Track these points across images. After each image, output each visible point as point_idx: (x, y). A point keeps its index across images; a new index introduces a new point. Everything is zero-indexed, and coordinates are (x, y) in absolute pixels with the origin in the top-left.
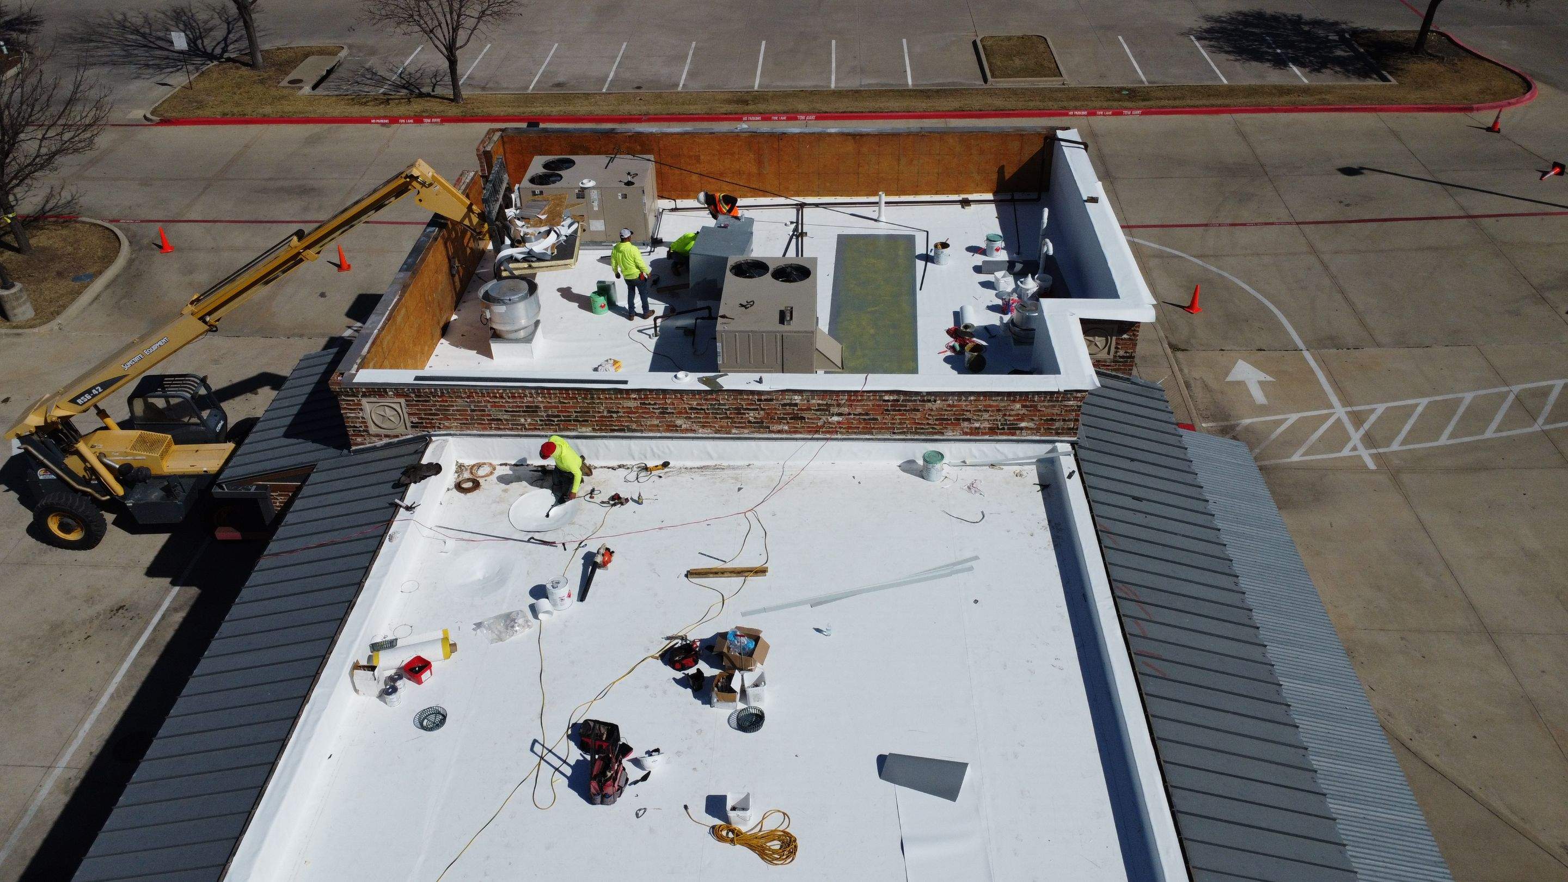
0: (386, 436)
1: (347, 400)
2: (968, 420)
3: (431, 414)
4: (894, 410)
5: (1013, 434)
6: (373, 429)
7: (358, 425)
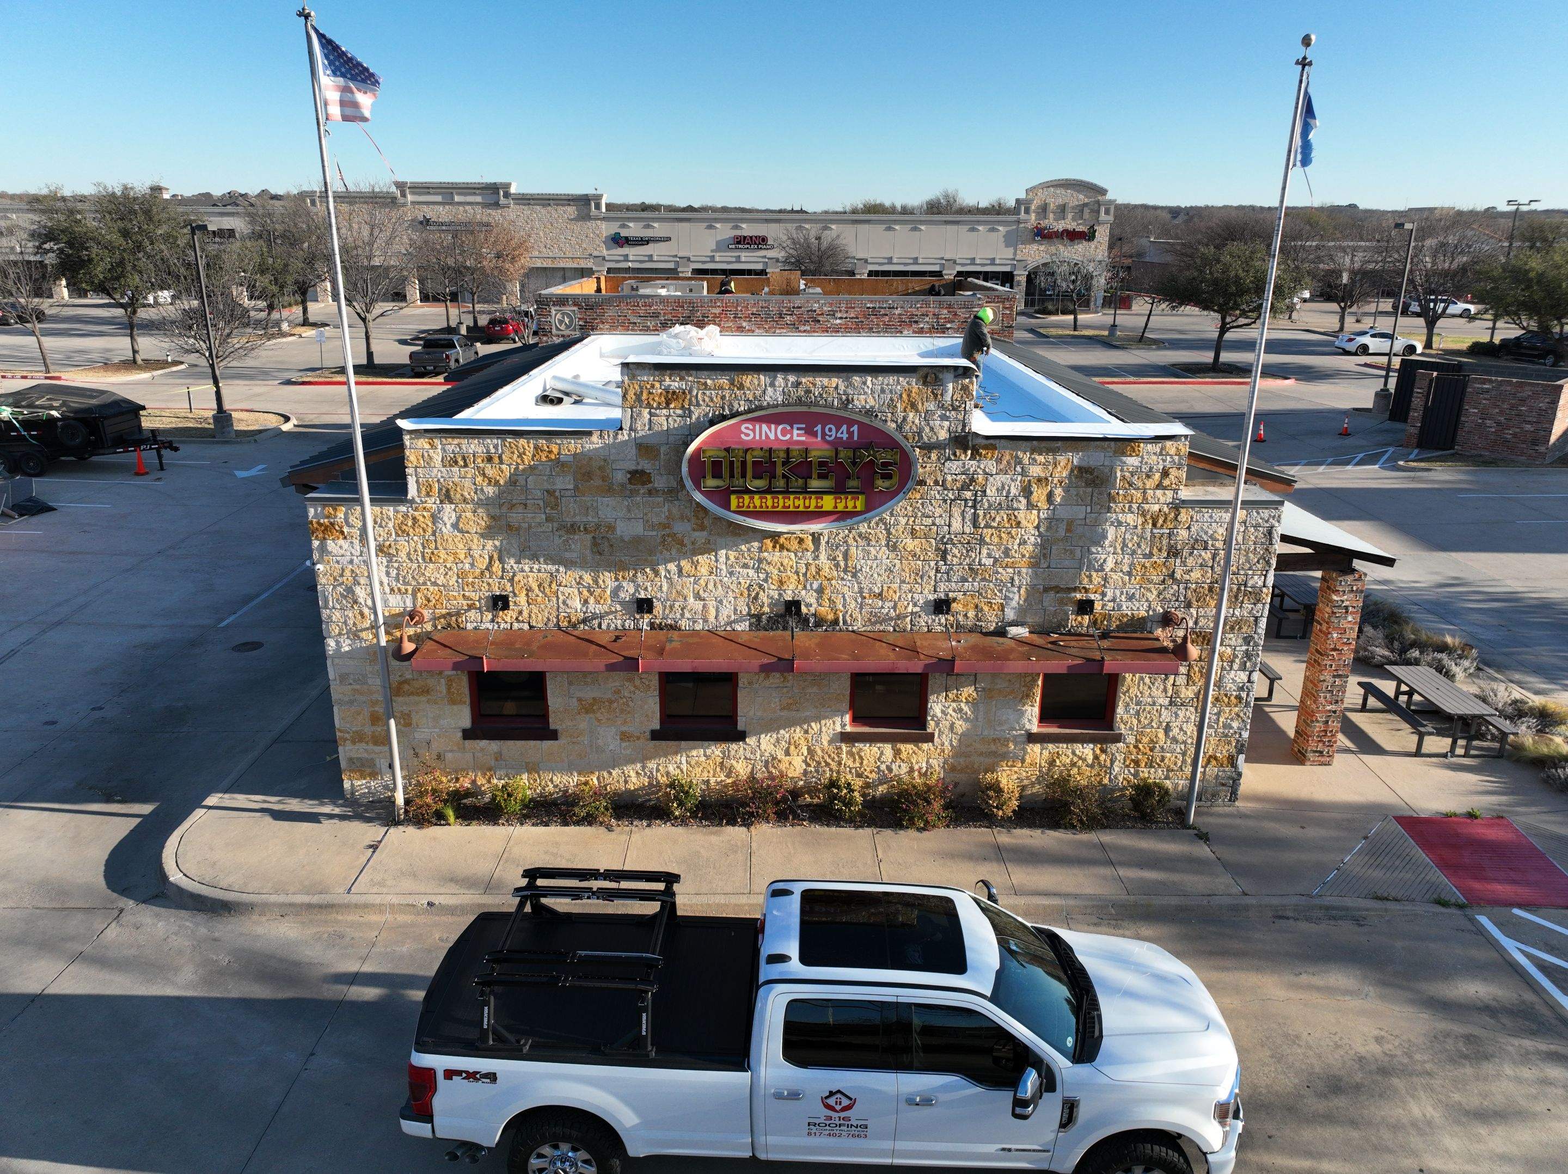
0: (563, 336)
1: (542, 308)
3: (593, 319)
4: (873, 315)
6: (554, 331)
7: (546, 328)
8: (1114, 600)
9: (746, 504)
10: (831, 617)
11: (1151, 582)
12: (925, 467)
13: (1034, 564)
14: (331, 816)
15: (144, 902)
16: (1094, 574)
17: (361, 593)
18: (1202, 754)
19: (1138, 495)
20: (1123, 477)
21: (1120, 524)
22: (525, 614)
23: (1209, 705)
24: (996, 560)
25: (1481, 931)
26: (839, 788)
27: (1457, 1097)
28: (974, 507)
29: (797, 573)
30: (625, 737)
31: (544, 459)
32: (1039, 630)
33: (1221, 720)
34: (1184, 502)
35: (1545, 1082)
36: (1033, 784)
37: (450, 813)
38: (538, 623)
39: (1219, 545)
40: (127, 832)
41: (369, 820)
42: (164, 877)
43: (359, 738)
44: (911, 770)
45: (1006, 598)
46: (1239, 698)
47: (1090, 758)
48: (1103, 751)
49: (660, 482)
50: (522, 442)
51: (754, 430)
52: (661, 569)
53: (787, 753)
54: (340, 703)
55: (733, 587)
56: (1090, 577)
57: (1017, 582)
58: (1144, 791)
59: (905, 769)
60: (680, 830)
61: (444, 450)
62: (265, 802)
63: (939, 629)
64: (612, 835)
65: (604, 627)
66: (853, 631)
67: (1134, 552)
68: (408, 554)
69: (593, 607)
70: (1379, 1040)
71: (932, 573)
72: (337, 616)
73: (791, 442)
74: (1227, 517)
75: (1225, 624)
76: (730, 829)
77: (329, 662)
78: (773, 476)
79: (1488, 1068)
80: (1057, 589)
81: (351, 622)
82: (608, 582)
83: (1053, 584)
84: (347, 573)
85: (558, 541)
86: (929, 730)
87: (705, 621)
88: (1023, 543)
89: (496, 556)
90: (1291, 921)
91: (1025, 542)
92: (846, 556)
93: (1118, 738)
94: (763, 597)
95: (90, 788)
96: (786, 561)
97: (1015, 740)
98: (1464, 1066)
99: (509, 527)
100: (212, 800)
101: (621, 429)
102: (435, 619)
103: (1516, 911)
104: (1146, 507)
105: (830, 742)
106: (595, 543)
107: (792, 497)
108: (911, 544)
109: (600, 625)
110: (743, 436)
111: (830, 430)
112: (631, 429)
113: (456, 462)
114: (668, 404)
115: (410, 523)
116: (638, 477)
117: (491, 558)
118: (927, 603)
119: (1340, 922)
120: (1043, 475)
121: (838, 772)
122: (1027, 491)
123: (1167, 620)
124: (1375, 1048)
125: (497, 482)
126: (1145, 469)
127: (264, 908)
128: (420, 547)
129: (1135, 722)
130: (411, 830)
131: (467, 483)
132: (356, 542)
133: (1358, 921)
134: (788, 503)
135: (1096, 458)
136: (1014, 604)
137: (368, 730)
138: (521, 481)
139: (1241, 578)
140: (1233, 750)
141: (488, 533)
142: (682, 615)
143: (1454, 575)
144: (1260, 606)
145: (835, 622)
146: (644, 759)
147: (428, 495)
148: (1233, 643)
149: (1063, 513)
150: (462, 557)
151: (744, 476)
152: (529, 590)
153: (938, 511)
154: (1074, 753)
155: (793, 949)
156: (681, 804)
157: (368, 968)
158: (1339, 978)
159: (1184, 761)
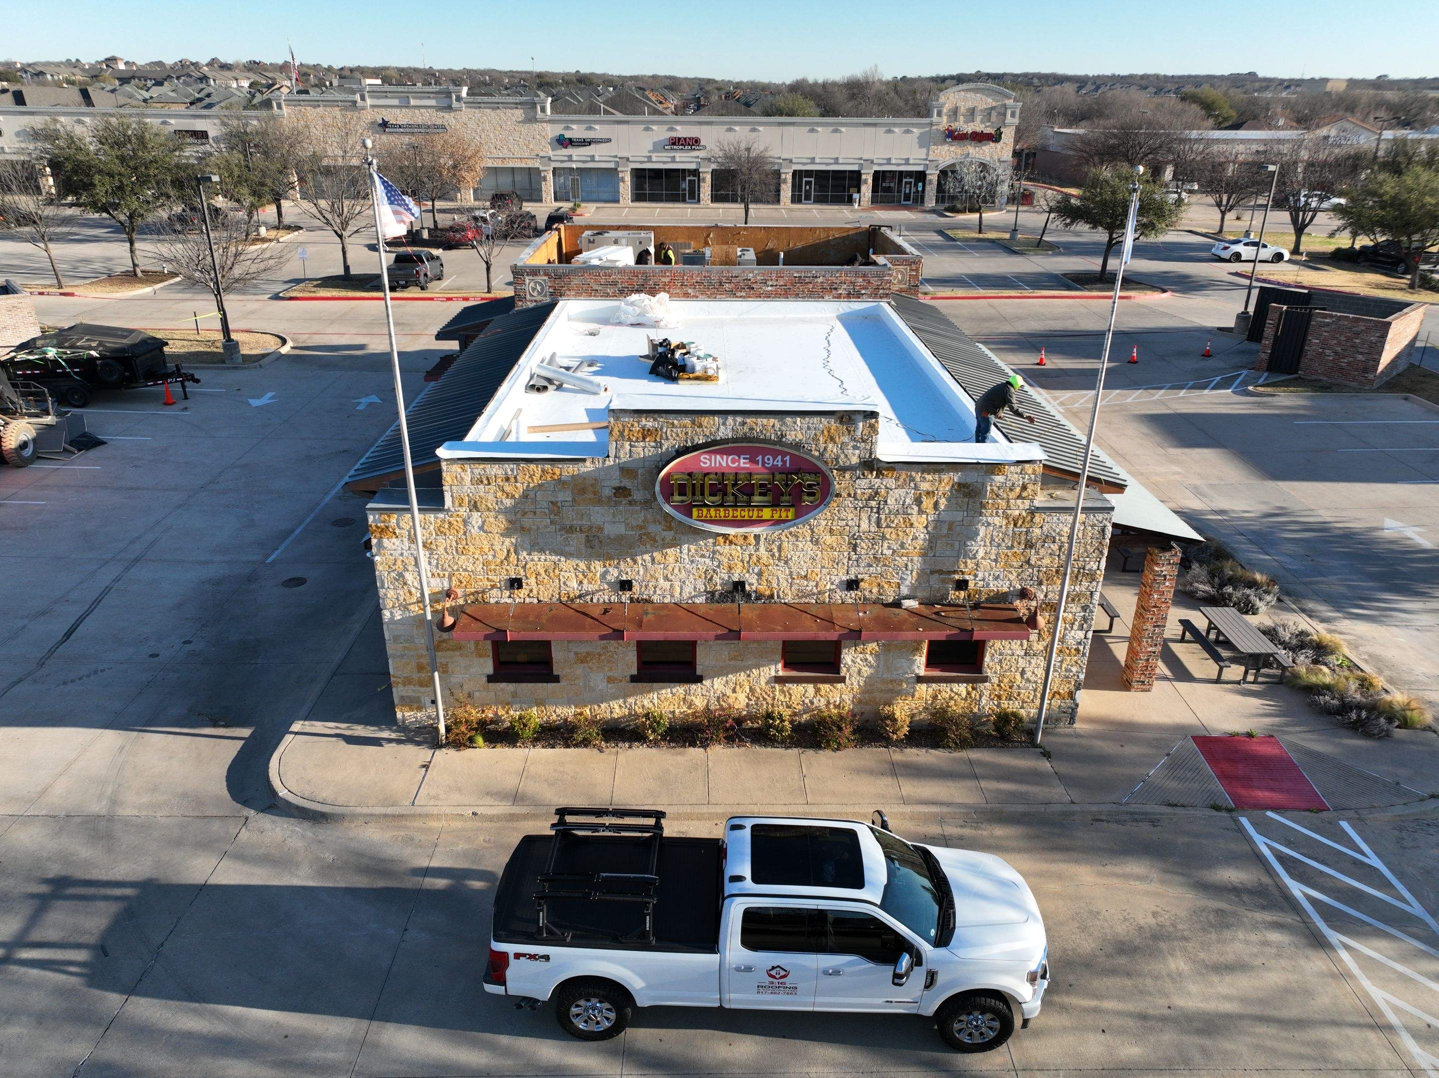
0: (536, 301)
6: (528, 297)
7: (521, 294)
8: (983, 580)
9: (704, 514)
10: (768, 593)
11: (1011, 566)
12: (840, 483)
13: (923, 555)
14: (390, 741)
15: (262, 811)
16: (969, 561)
17: (409, 577)
18: (1048, 691)
19: (1003, 503)
20: (992, 490)
21: (989, 524)
22: (535, 592)
23: (1054, 655)
24: (894, 551)
25: (1241, 830)
26: (773, 719)
27: (1202, 955)
28: (878, 512)
29: (742, 561)
30: (610, 680)
31: (549, 479)
32: (927, 603)
33: (1064, 666)
34: (1038, 508)
35: (1266, 943)
36: (920, 713)
37: (480, 740)
38: (545, 598)
39: (1065, 539)
40: (235, 753)
41: (418, 744)
42: (274, 793)
43: (408, 681)
44: (828, 703)
45: (902, 578)
46: (1077, 650)
47: (964, 694)
48: (973, 689)
49: (638, 496)
50: (532, 466)
51: (710, 460)
52: (639, 558)
53: (734, 691)
54: (394, 656)
55: (694, 571)
56: (966, 563)
57: (910, 567)
58: (1004, 719)
59: (823, 701)
60: (654, 751)
61: (472, 472)
62: (337, 728)
63: (850, 601)
64: (603, 756)
65: (595, 601)
66: (785, 603)
67: (999, 545)
68: (446, 549)
69: (587, 586)
70: (1155, 914)
71: (845, 561)
72: (391, 593)
73: (739, 468)
74: (1070, 519)
75: (1068, 597)
76: (691, 749)
77: (385, 627)
78: (725, 494)
79: (1227, 934)
80: (941, 572)
81: (401, 599)
82: (598, 568)
83: (937, 568)
84: (399, 563)
85: (559, 539)
86: (842, 674)
87: (672, 596)
88: (915, 538)
89: (512, 550)
90: (1105, 824)
91: (916, 538)
92: (780, 548)
93: (985, 680)
94: (716, 579)
95: (199, 714)
96: (734, 553)
97: (907, 681)
98: (1211, 933)
99: (523, 528)
100: (296, 727)
101: (608, 456)
102: (466, 596)
103: (1270, 814)
104: (1009, 512)
105: (767, 683)
106: (588, 540)
107: (739, 509)
108: (829, 539)
109: (592, 600)
110: (702, 464)
111: (769, 459)
112: (616, 457)
113: (482, 482)
114: (644, 439)
115: (447, 526)
116: (621, 492)
117: (509, 551)
118: (841, 582)
119: (1140, 824)
120: (930, 489)
121: (773, 705)
122: (918, 501)
123: (1023, 594)
124: (1151, 921)
125: (513, 497)
126: (1009, 484)
127: (354, 816)
128: (454, 544)
129: (998, 668)
130: (451, 752)
131: (491, 497)
132: (406, 540)
133: (1154, 822)
134: (736, 514)
135: (972, 477)
136: (908, 583)
137: (415, 676)
138: (532, 495)
139: (1081, 564)
140: (1072, 688)
141: (506, 534)
142: (655, 592)
143: (1279, 504)
144: (1094, 583)
145: (772, 596)
146: (625, 697)
147: (460, 505)
148: (1074, 610)
149: (944, 517)
150: (486, 550)
151: (702, 494)
152: (538, 574)
153: (850, 516)
154: (952, 690)
155: (746, 870)
156: (654, 731)
157: (435, 864)
158: (1135, 867)
159: (1035, 696)
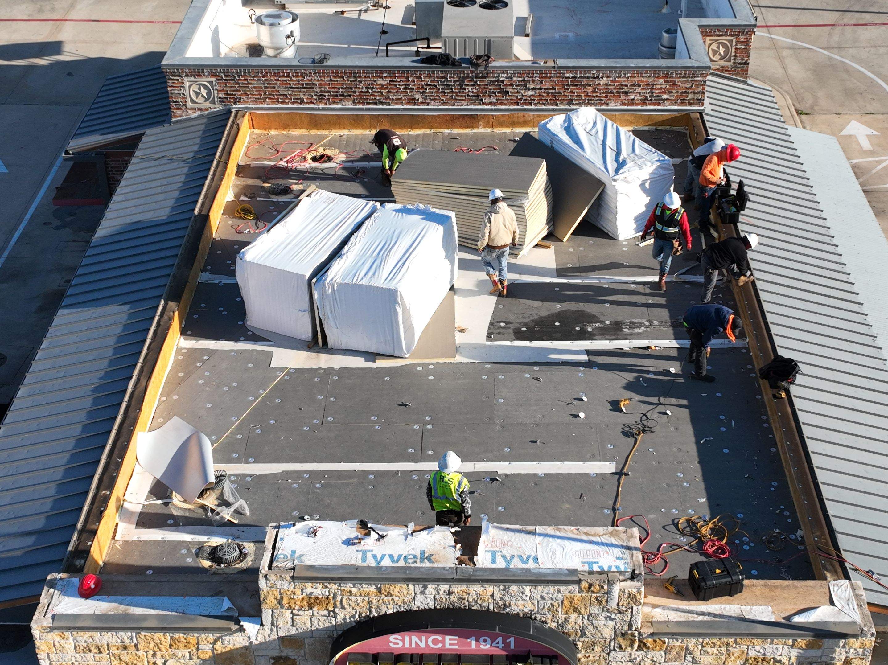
0: (200, 109)
1: (174, 79)
2: (626, 93)
3: (234, 91)
4: (573, 85)
5: (659, 104)
6: (189, 104)
7: (179, 100)
12: (588, 657)
31: (182, 648)
50: (158, 635)
51: (403, 641)
61: (75, 639)
73: (443, 648)
110: (391, 645)
112: (273, 625)
113: (90, 651)
114: (310, 608)
116: (282, 661)
138: (160, 664)
